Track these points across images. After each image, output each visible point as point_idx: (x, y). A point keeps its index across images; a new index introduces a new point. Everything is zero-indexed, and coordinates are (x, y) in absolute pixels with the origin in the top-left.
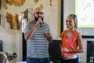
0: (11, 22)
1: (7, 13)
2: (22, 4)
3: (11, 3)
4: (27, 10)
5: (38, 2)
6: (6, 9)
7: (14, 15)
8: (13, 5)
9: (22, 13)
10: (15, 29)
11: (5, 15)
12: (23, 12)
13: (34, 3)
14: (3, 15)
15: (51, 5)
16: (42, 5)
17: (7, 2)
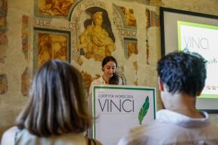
1: (82, 72)
5: (130, 58)
6: (80, 65)
8: (92, 60)
13: (125, 59)
15: (148, 64)
16: (136, 62)
17: (82, 53)
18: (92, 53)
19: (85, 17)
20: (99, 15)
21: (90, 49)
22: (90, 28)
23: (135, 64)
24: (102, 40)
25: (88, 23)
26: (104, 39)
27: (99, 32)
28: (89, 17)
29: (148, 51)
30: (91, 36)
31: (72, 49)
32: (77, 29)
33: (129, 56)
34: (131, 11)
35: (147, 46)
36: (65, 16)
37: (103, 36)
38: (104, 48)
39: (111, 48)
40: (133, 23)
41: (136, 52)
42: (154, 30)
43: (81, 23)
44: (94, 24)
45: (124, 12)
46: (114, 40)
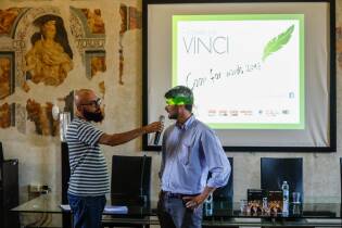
0: (39, 118)
1: (29, 100)
2: (61, 81)
3: (37, 79)
4: (72, 94)
5: (94, 77)
6: (27, 91)
7: (43, 105)
8: (41, 84)
9: (60, 100)
10: (46, 134)
11: (24, 104)
12: (63, 97)
13: (86, 79)
14: (19, 105)
15: (121, 83)
17: (29, 76)
18: (42, 76)
19: (33, 30)
20: (51, 25)
21: (39, 71)
22: (39, 43)
23: (102, 85)
24: (55, 58)
25: (36, 38)
26: (58, 56)
27: (51, 48)
28: (38, 30)
29: (121, 65)
30: (40, 55)
31: (17, 73)
32: (23, 47)
33: (92, 75)
34: (98, 13)
35: (121, 58)
36: (7, 33)
37: (56, 52)
38: (57, 68)
39: (66, 67)
40: (100, 29)
41: (104, 69)
42: (133, 34)
43: (28, 39)
44: (45, 38)
45: (87, 15)
46: (71, 56)
